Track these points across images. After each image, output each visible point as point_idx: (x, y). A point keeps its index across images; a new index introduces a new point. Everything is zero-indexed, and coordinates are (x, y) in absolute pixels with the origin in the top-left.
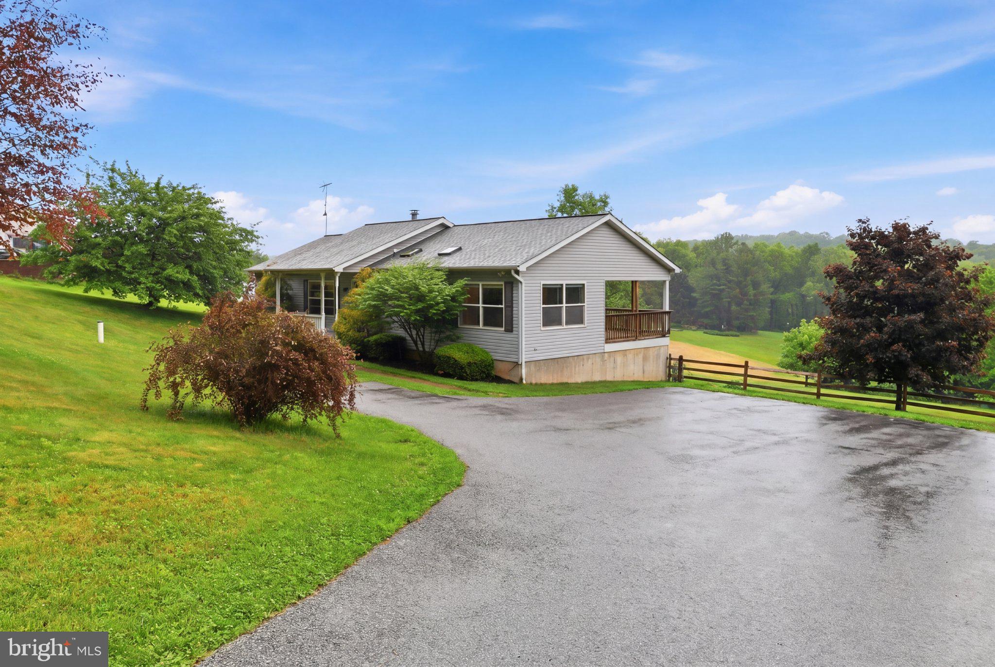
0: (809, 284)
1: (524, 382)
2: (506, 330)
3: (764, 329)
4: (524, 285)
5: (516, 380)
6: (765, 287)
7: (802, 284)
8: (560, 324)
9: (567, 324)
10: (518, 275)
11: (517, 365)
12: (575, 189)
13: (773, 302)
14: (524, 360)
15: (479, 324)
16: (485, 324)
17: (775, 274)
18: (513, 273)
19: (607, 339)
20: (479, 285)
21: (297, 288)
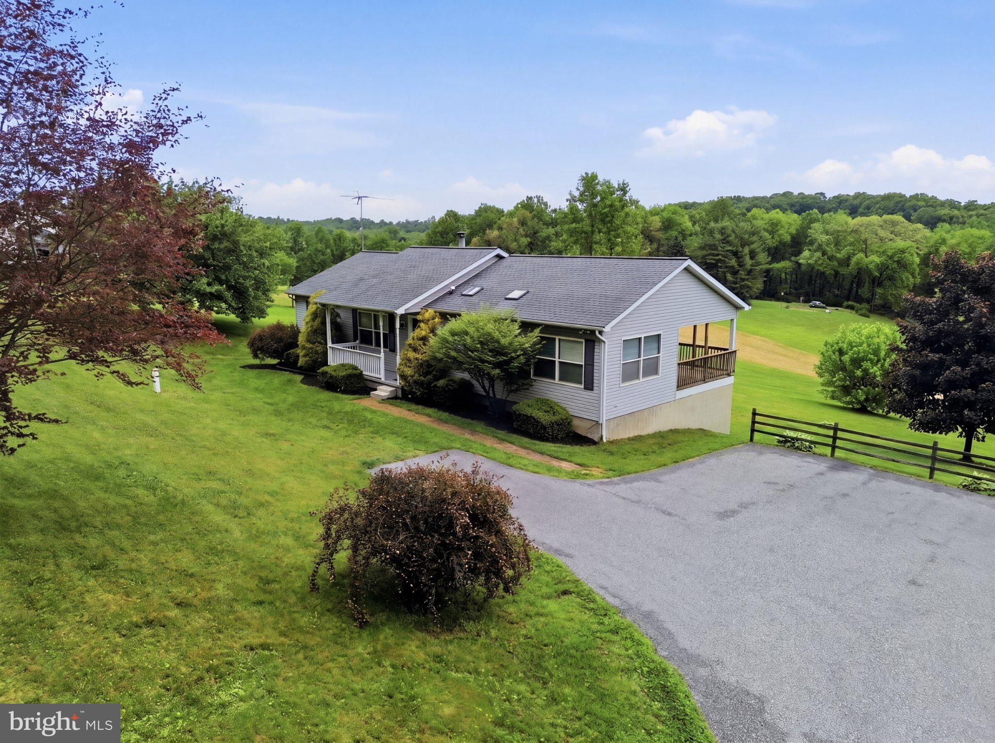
0: (806, 253)
1: (605, 440)
2: (585, 388)
3: (758, 298)
4: (606, 344)
5: (596, 438)
6: (763, 257)
7: (798, 253)
8: (638, 378)
9: (644, 376)
10: (601, 335)
11: (598, 424)
12: (594, 177)
13: (768, 271)
14: (605, 419)
15: (554, 378)
16: (561, 379)
17: (771, 242)
18: (597, 333)
19: (678, 387)
20: (554, 339)
21: (346, 318)
